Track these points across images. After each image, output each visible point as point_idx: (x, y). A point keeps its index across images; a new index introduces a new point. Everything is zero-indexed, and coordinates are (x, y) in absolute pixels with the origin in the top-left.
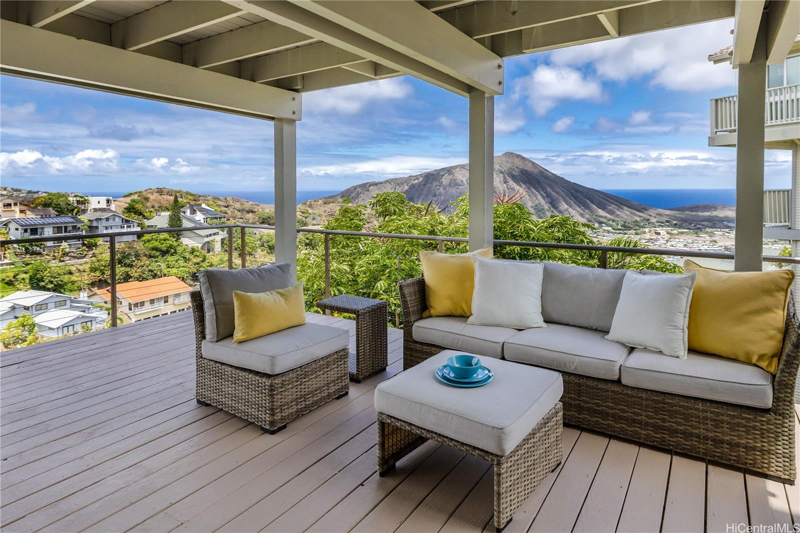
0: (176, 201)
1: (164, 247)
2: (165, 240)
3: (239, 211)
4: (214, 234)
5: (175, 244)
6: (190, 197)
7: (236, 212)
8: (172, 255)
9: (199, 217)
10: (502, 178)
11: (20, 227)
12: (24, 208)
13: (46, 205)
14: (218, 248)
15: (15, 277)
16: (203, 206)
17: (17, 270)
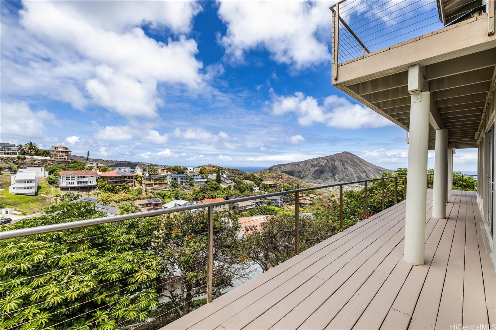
1: (215, 187)
2: (215, 184)
4: (231, 183)
5: (219, 186)
6: (221, 169)
8: (218, 190)
9: (225, 176)
11: (171, 178)
12: (167, 171)
13: (174, 170)
14: (232, 188)
15: (170, 195)
16: (226, 172)
17: (171, 193)
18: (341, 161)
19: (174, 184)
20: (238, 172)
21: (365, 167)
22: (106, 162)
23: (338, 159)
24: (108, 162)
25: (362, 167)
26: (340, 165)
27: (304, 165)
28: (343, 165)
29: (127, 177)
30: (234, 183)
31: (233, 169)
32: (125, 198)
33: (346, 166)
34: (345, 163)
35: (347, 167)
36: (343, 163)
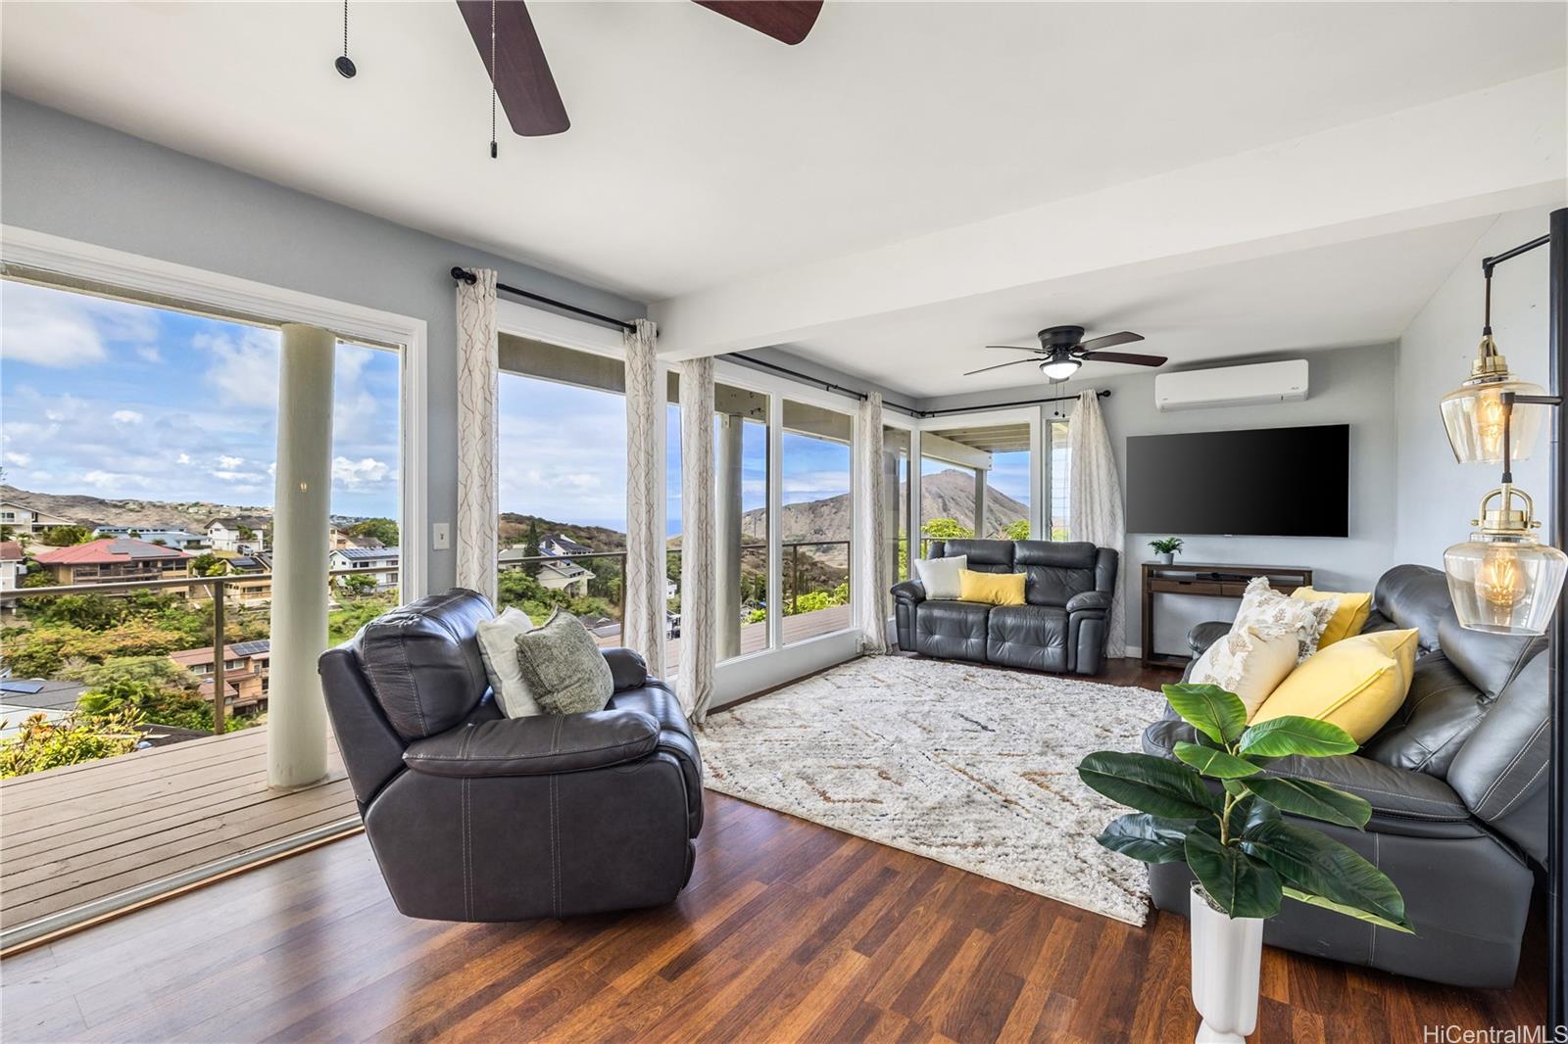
0: (533, 530)
1: (518, 588)
2: (520, 580)
3: (606, 544)
4: (579, 574)
5: (533, 585)
6: (545, 526)
7: (602, 545)
8: (529, 599)
9: (558, 551)
10: (941, 505)
11: (347, 561)
12: (342, 537)
13: (369, 533)
14: (584, 590)
15: (344, 623)
16: (563, 537)
17: (346, 615)
18: (941, 497)
19: (362, 583)
20: (608, 536)
21: (1005, 515)
22: (115, 506)
23: (930, 493)
24: (120, 507)
25: (999, 515)
26: (938, 509)
27: (834, 510)
28: (945, 510)
29: (160, 565)
30: (589, 575)
31: (593, 525)
32: (138, 642)
33: (952, 511)
34: (951, 505)
35: (958, 515)
36: (945, 504)
